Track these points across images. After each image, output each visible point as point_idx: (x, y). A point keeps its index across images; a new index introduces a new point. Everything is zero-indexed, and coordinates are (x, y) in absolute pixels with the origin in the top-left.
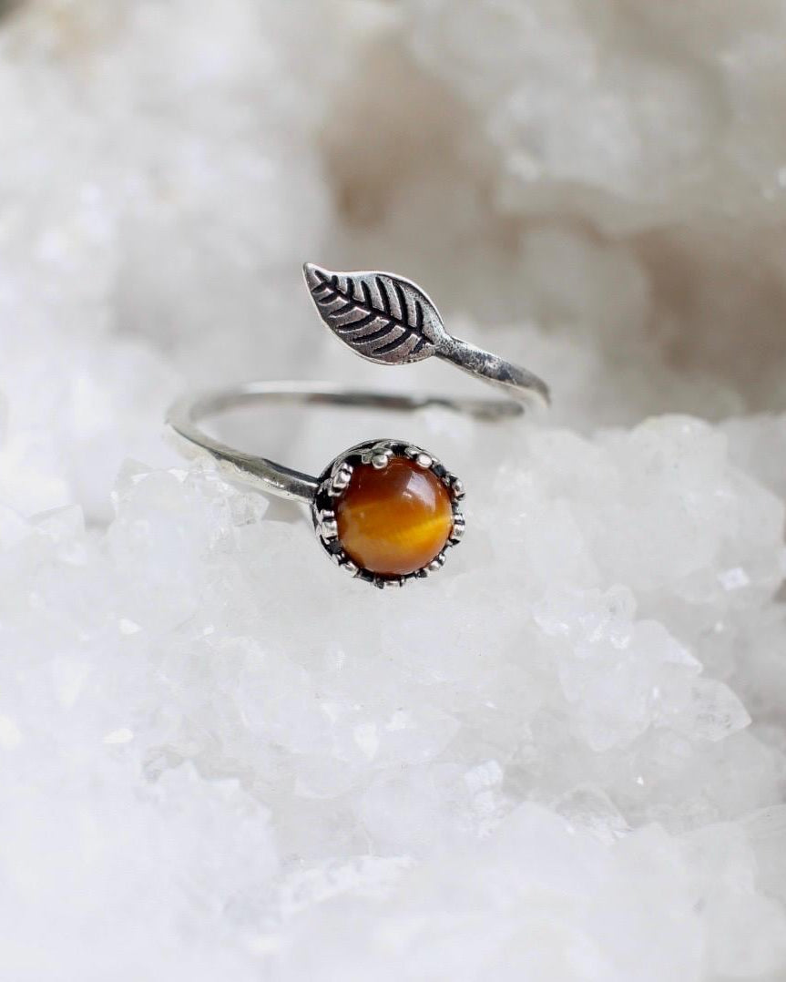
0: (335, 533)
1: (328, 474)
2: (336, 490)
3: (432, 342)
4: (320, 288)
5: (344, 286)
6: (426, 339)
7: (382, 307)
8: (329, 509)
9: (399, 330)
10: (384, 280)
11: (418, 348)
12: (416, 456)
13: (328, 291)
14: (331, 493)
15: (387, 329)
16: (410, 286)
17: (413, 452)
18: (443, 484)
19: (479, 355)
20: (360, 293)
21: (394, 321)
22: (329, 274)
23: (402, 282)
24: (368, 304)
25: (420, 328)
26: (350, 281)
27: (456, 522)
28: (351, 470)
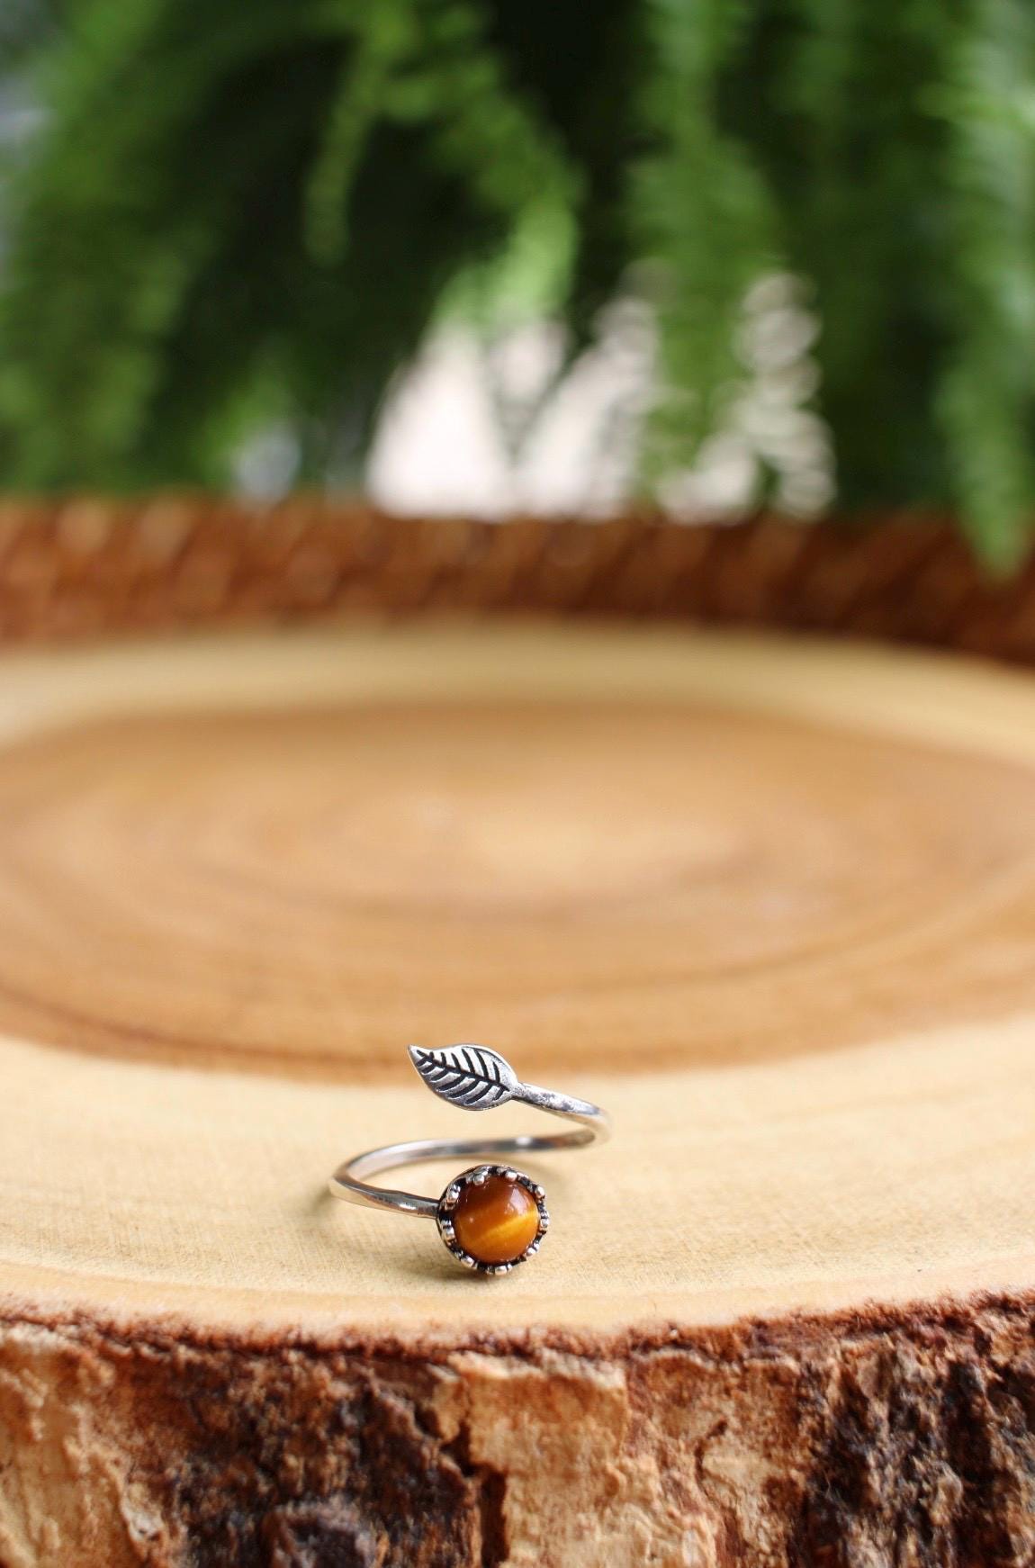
0: (454, 1236)
1: (444, 1196)
2: (450, 1205)
3: (508, 1090)
4: (422, 1062)
5: (438, 1057)
6: (504, 1088)
7: (468, 1069)
8: (447, 1219)
9: (482, 1085)
10: (467, 1050)
11: (499, 1094)
12: (504, 1173)
13: (428, 1064)
14: (446, 1208)
15: (474, 1085)
16: (487, 1052)
17: (502, 1170)
18: (528, 1191)
19: (544, 1095)
20: (450, 1062)
21: (479, 1078)
22: (427, 1052)
23: (481, 1050)
24: (458, 1069)
25: (497, 1082)
26: (443, 1055)
27: (542, 1218)
28: (459, 1189)
